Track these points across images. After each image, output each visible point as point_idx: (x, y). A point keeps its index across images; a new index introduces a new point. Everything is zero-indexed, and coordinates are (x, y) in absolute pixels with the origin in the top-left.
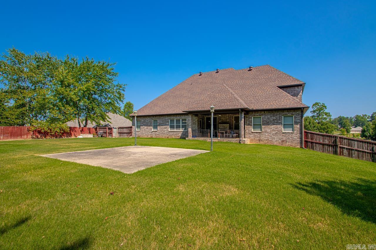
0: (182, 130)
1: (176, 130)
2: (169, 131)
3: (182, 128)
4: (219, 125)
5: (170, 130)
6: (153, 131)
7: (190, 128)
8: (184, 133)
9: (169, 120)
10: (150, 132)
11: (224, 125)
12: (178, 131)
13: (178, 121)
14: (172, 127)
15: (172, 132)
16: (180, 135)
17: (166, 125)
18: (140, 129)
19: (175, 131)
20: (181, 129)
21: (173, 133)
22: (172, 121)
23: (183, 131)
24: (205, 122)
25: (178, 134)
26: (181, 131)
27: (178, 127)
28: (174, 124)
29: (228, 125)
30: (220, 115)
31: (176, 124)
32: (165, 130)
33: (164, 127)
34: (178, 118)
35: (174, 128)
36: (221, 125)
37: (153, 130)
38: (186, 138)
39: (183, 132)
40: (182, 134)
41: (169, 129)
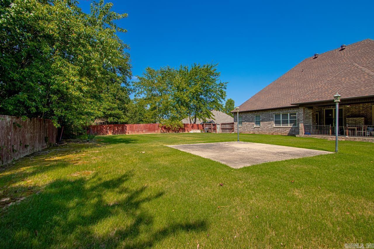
0: (290, 125)
1: (282, 126)
2: (274, 126)
3: (291, 123)
4: (347, 119)
5: (275, 125)
6: (255, 127)
7: (301, 123)
8: (293, 129)
9: (274, 115)
10: (252, 128)
11: (355, 119)
12: (285, 127)
13: (285, 116)
14: (277, 122)
15: (277, 128)
16: (288, 131)
17: (270, 120)
18: (241, 125)
19: (281, 126)
20: (289, 124)
21: (278, 129)
22: (277, 116)
23: (291, 126)
24: (323, 115)
25: (286, 130)
26: (289, 126)
27: (285, 122)
28: (280, 119)
29: (363, 118)
30: (348, 106)
31: (282, 119)
32: (269, 126)
33: (267, 122)
34: (285, 112)
35: (280, 124)
36: (350, 119)
37: (256, 126)
38: (297, 136)
39: (292, 128)
40: (290, 130)
41: (274, 124)
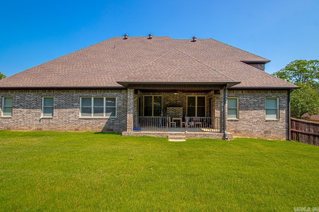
0: (106, 115)
1: (94, 116)
2: (80, 117)
3: (107, 112)
4: (168, 108)
5: (82, 115)
6: (42, 119)
7: (129, 113)
8: (111, 122)
9: (81, 98)
10: (36, 120)
11: (175, 108)
12: (99, 119)
13: (99, 101)
14: (86, 111)
15: (85, 119)
16: (103, 124)
17: (73, 106)
18: (11, 113)
19: (92, 117)
20: (104, 114)
21: (87, 121)
22: (86, 100)
23: (108, 117)
24: (143, 103)
25: (99, 123)
26: (104, 117)
27: (98, 111)
28: (91, 105)
29: (181, 108)
30: (176, 94)
31: (94, 105)
32: (70, 116)
33: (68, 110)
34: (99, 94)
35: (91, 113)
36: (171, 108)
37: (44, 115)
38: (123, 133)
39: (109, 119)
40: (107, 123)
41: (80, 114)
